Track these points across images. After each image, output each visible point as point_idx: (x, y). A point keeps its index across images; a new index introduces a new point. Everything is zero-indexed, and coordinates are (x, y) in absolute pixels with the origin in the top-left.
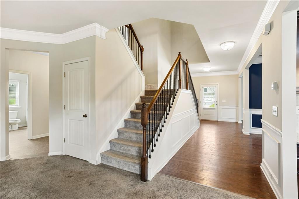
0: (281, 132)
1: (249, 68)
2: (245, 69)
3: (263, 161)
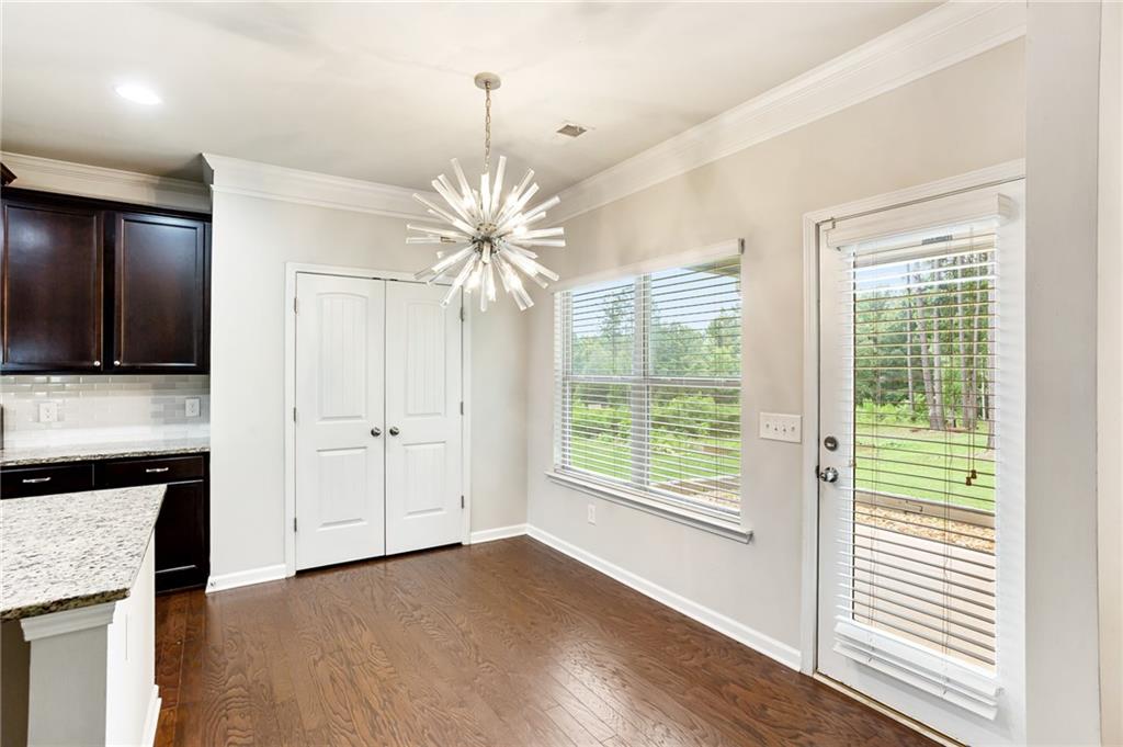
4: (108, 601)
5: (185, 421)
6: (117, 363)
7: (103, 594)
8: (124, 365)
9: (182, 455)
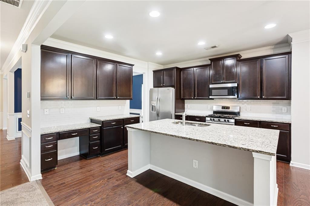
0: (31, 129)
1: (15, 72)
2: (10, 72)
3: (23, 158)
4: (270, 155)
5: (282, 113)
6: (263, 97)
7: (269, 153)
8: (265, 97)
9: (282, 123)
